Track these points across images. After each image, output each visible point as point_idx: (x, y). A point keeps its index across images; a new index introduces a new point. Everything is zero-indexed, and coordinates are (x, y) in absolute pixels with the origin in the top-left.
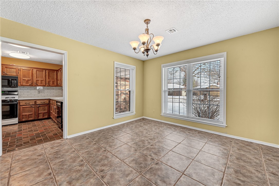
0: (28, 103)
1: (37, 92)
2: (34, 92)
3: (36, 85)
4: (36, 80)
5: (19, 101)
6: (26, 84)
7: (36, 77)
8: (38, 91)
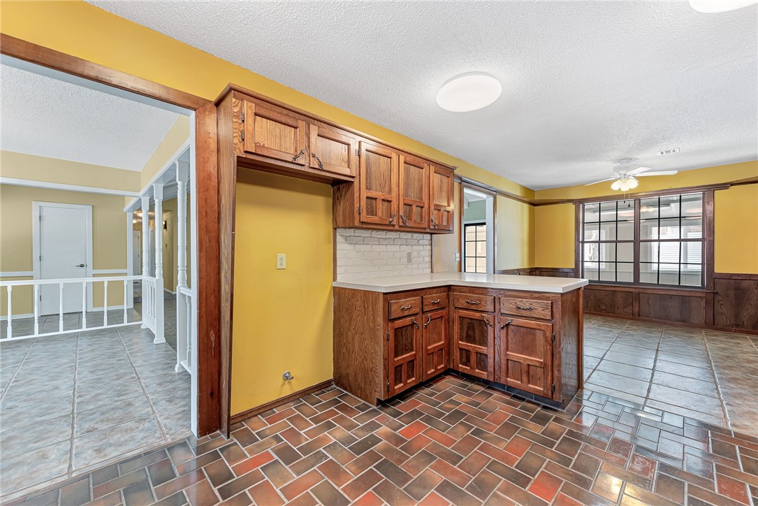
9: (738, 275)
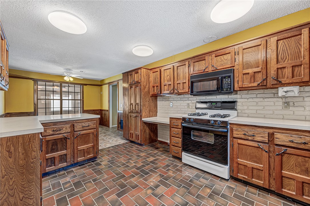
0: (251, 133)
1: (280, 103)
2: (272, 104)
3: (276, 82)
4: (275, 69)
5: (232, 126)
6: (250, 82)
7: (275, 60)
8: (284, 100)
9: (89, 110)
